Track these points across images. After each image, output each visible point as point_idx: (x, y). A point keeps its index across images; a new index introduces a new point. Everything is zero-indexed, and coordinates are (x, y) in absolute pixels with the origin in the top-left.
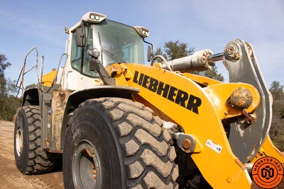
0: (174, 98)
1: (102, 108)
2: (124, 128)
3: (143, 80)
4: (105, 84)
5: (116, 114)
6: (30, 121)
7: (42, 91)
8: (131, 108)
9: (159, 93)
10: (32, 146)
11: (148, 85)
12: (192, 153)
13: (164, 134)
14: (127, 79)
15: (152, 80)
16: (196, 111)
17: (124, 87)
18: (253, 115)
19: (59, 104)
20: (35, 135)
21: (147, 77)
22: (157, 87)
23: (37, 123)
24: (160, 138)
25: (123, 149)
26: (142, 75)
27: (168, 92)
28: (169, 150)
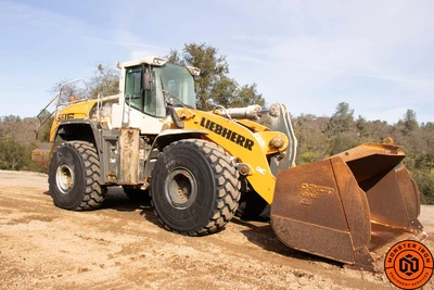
0: (235, 140)
3: (209, 125)
6: (84, 156)
7: (99, 127)
11: (214, 129)
12: (248, 175)
13: (233, 163)
14: (195, 123)
16: (250, 149)
19: (127, 141)
20: (92, 170)
22: (221, 131)
23: (92, 159)
25: (214, 170)
26: (209, 121)
28: (236, 172)
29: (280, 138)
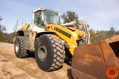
0: (65, 34)
1: (47, 37)
2: (52, 42)
3: (57, 29)
4: (46, 30)
5: (50, 38)
6: (21, 41)
7: (25, 32)
8: (54, 37)
9: (61, 33)
10: (22, 49)
11: (58, 31)
12: (69, 48)
13: (62, 43)
14: (52, 29)
15: (59, 29)
16: (70, 38)
17: (52, 31)
18: (84, 39)
19: (31, 36)
20: (23, 45)
21: (58, 29)
22: (60, 31)
23: (24, 42)
24: (61, 44)
25: (52, 46)
26: (57, 28)
27: (63, 33)
28: (63, 47)
29: (82, 33)
